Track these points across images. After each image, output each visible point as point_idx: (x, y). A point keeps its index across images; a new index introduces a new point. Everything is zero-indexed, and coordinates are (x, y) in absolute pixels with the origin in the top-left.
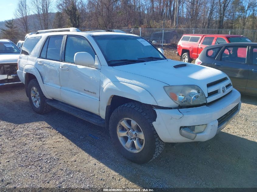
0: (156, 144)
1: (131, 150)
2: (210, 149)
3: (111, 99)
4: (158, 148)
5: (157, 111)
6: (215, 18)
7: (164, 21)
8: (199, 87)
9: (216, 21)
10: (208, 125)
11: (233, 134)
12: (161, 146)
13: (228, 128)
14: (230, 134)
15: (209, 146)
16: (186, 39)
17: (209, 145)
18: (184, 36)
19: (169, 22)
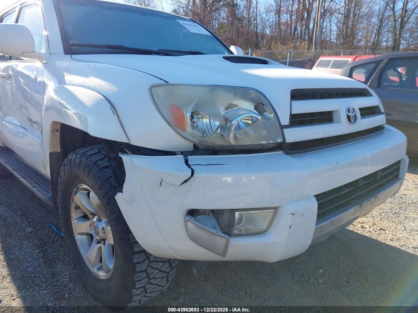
0: (135, 261)
1: (96, 270)
2: (321, 281)
3: (58, 134)
4: (145, 271)
5: (127, 159)
6: (385, 41)
7: (296, 42)
8: (262, 94)
9: (387, 47)
10: (279, 211)
11: (391, 243)
12: (155, 266)
13: (381, 229)
14: (384, 242)
15: (321, 271)
16: (325, 65)
17: (322, 268)
18: (322, 59)
19: (304, 45)
